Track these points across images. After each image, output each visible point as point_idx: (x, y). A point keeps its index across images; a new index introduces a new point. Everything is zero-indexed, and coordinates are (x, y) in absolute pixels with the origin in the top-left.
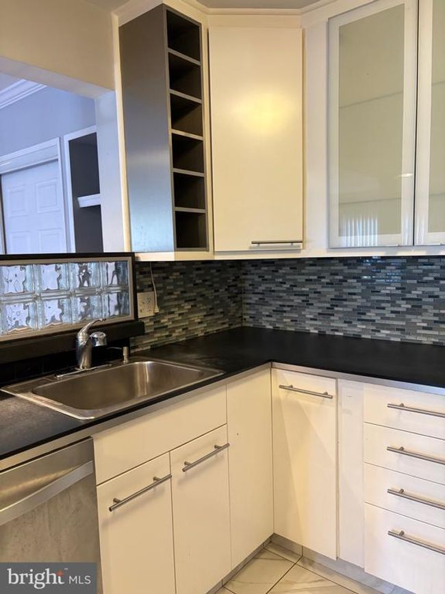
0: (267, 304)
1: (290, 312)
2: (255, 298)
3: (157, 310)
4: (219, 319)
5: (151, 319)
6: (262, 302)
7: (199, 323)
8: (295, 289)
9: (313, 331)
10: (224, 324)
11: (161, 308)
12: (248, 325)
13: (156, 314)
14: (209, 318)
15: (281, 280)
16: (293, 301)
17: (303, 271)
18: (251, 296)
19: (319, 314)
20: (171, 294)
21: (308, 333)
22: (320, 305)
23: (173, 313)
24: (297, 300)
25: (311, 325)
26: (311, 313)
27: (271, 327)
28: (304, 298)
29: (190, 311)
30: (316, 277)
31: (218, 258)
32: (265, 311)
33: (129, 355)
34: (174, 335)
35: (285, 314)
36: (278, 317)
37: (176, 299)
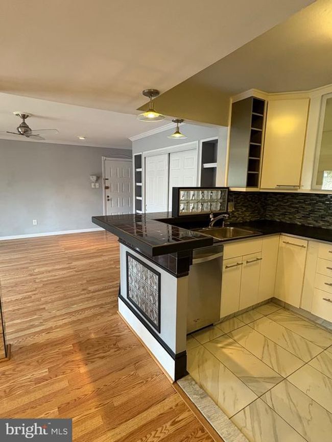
0: (278, 211)
1: (289, 215)
2: (273, 208)
3: (234, 209)
4: (256, 215)
5: (231, 212)
6: (276, 210)
7: (248, 216)
8: (292, 205)
9: (299, 223)
10: (257, 217)
11: (235, 209)
12: (268, 219)
13: (233, 211)
14: (252, 214)
15: (286, 201)
16: (291, 210)
17: (297, 198)
18: (272, 207)
19: (303, 217)
20: (239, 204)
21: (296, 224)
22: (303, 213)
23: (239, 211)
24: (293, 210)
25: (298, 221)
26: (299, 216)
27: (279, 221)
28: (296, 209)
29: (245, 211)
30: (303, 201)
31: (261, 191)
32: (277, 213)
33: (225, 225)
34: (239, 220)
35: (286, 216)
36: (283, 216)
37: (241, 206)
